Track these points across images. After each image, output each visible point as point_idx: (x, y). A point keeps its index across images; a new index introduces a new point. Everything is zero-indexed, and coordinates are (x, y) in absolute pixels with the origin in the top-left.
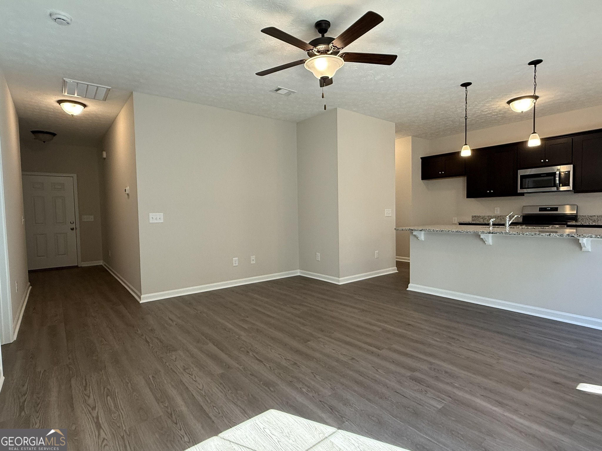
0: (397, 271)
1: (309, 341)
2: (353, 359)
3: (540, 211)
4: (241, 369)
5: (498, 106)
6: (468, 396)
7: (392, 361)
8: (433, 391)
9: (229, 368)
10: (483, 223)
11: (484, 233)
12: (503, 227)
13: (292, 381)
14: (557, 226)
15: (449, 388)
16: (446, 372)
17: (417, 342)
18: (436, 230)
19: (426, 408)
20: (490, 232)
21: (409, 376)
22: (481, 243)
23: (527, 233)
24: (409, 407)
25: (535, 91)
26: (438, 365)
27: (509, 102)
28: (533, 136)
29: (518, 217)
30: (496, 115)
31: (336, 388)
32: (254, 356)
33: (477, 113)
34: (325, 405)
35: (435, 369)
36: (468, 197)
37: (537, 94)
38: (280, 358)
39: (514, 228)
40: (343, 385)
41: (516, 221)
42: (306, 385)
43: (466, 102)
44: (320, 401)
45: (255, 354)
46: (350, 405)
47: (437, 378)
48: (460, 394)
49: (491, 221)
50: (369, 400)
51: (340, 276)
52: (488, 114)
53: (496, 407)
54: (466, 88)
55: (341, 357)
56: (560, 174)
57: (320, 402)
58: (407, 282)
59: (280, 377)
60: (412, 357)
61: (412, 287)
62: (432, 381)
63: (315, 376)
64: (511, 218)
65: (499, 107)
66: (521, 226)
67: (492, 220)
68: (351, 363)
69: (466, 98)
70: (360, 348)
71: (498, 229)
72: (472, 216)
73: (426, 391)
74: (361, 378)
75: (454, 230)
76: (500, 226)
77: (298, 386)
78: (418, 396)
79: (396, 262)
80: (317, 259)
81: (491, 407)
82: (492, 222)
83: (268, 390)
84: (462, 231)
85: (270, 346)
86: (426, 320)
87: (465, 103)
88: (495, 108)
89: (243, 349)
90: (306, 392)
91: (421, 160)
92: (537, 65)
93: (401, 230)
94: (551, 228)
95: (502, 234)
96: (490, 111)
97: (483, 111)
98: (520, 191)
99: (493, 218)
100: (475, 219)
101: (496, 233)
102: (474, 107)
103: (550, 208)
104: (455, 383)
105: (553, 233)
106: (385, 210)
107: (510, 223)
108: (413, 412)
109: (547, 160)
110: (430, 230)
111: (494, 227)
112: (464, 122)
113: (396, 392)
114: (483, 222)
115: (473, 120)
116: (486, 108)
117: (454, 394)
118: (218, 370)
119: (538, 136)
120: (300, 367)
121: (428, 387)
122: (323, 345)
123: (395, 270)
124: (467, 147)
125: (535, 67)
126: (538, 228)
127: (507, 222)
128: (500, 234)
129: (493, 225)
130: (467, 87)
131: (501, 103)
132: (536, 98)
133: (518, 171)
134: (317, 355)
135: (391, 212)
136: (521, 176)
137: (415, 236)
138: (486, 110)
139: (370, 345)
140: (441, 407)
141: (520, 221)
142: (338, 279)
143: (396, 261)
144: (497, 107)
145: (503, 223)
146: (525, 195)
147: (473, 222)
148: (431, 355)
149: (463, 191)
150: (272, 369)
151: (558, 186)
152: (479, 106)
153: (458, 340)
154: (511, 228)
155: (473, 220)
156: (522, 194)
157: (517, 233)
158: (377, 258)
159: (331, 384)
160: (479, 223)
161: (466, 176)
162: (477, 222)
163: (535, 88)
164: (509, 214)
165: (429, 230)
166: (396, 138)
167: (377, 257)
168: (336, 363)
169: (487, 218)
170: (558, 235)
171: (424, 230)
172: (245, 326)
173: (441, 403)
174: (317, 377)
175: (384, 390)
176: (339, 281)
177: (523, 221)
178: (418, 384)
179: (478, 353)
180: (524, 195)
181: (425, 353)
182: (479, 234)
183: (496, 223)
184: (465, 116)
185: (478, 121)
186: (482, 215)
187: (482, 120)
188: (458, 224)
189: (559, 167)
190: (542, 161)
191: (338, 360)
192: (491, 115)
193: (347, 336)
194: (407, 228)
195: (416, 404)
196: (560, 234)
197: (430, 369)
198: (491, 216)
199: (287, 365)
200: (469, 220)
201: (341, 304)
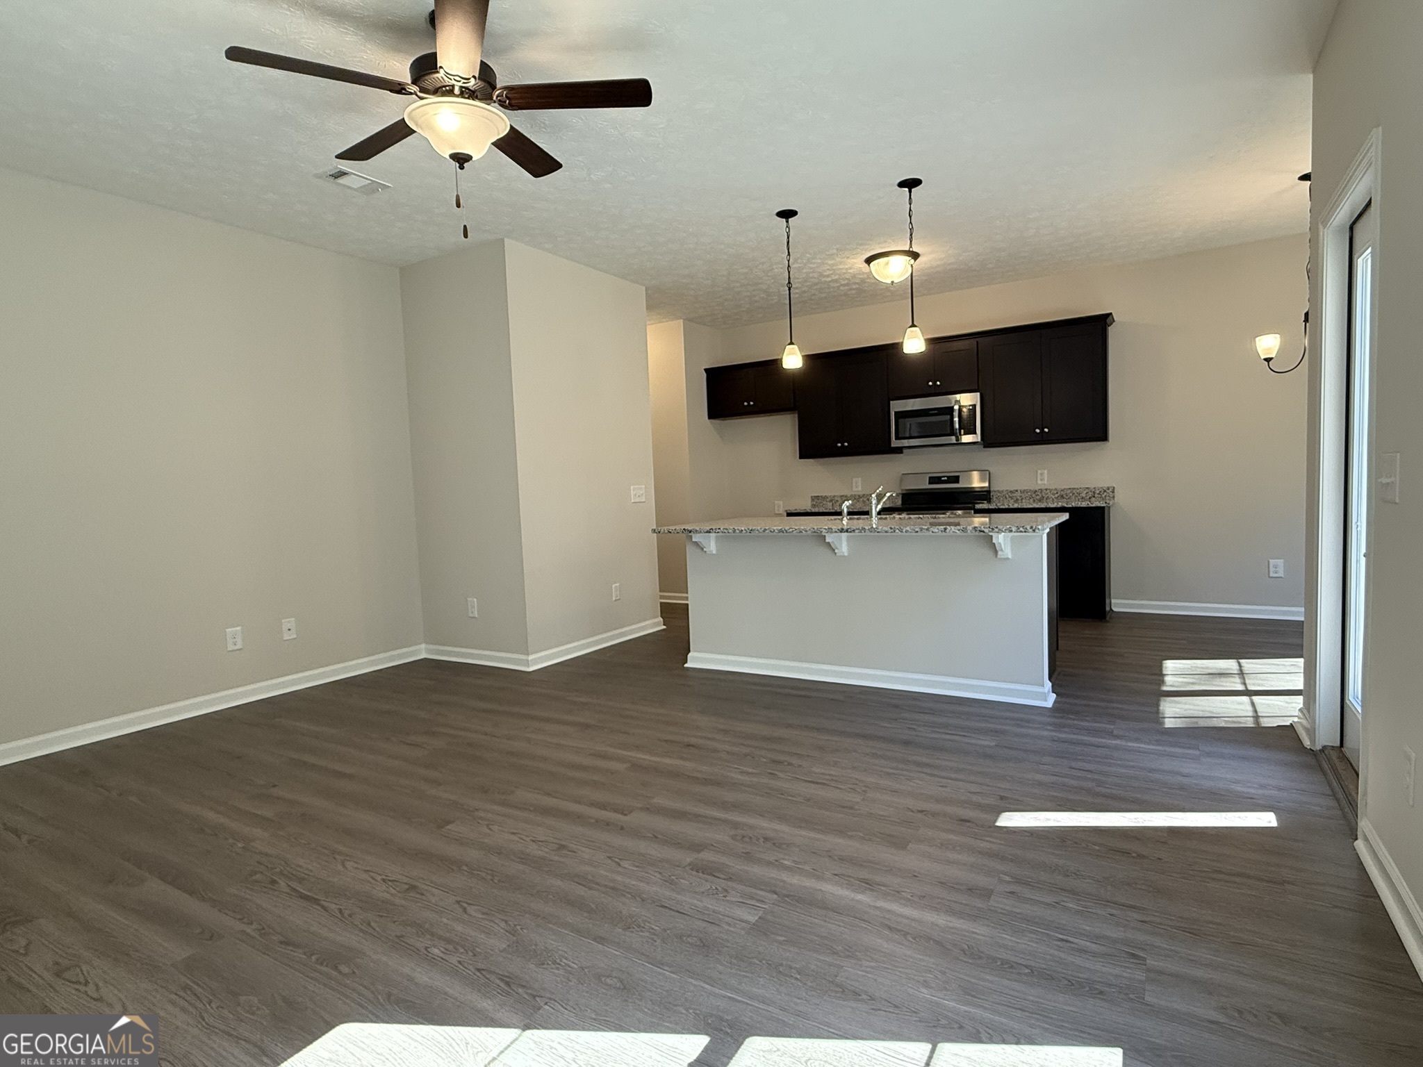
0: (665, 627)
1: (449, 823)
2: (562, 847)
3: (930, 483)
4: (253, 933)
5: (849, 266)
6: (809, 883)
7: (651, 835)
8: (740, 887)
9: (211, 938)
10: (832, 511)
11: (831, 532)
12: (867, 518)
13: (404, 934)
14: (960, 512)
15: (773, 873)
16: (766, 839)
17: (706, 782)
18: (739, 528)
19: (727, 927)
20: (843, 529)
21: (690, 864)
22: (829, 552)
23: (908, 528)
24: (689, 936)
25: (911, 242)
26: (751, 827)
27: (869, 261)
28: (912, 332)
29: (892, 495)
30: (847, 285)
31: (518, 927)
32: (294, 890)
33: (812, 278)
34: (493, 977)
35: (744, 837)
36: (801, 457)
37: (915, 249)
38: (371, 880)
39: (886, 518)
40: (539, 916)
41: (891, 505)
42: (440, 938)
43: (789, 252)
44: (479, 970)
45: (294, 884)
46: (554, 962)
47: (748, 857)
48: (795, 880)
49: (845, 506)
50: (600, 940)
51: (529, 650)
52: (833, 281)
53: (862, 893)
54: (787, 222)
55: (534, 850)
56: (960, 410)
57: (478, 974)
58: (685, 649)
59: (370, 931)
60: (697, 817)
61: (695, 659)
62: (737, 866)
63: (465, 910)
64: (880, 497)
65: (850, 268)
66: (899, 514)
67: (847, 503)
68: (556, 858)
69: (788, 243)
70: (579, 817)
71: (859, 522)
72: (812, 497)
73: (726, 891)
74: (581, 891)
75: (775, 528)
76: (862, 517)
77: (418, 945)
78: (709, 904)
79: (661, 607)
80: (471, 615)
81: (852, 895)
82: (847, 507)
83: (334, 973)
84: (791, 530)
85: (340, 853)
86: (725, 732)
87: (787, 254)
88: (844, 271)
89: (258, 877)
90: (441, 955)
91: (705, 375)
92: (913, 190)
93: (666, 531)
94: (949, 517)
95: (865, 532)
96: (835, 275)
97: (821, 275)
98: (895, 443)
99: (848, 500)
100: (816, 502)
101: (854, 531)
102: (805, 264)
103: (946, 478)
104: (783, 859)
105: (950, 526)
106: (632, 487)
107: (878, 510)
108: (699, 943)
109: (938, 383)
110: (727, 529)
111: (850, 519)
112: (786, 294)
113: (663, 906)
114: (833, 509)
115: (805, 292)
116: (828, 269)
117: (781, 884)
118: (177, 951)
119: (921, 335)
120: (425, 892)
121: (730, 879)
122: (488, 825)
123: (660, 626)
124: (793, 348)
125: (910, 192)
126: (927, 518)
127: (874, 508)
128: (861, 532)
129: (849, 513)
130: (790, 219)
131: (855, 261)
132: (915, 256)
133: (891, 402)
134: (472, 854)
135: (643, 491)
136: (896, 413)
137: (696, 544)
138: (828, 273)
139: (603, 806)
140: (757, 918)
141: (898, 504)
142: (523, 657)
143: (661, 603)
144: (847, 269)
145: (866, 509)
146: (905, 451)
147: (813, 510)
148: (735, 806)
149: (793, 446)
150: (346, 913)
151: (958, 434)
152: (814, 263)
153: (790, 764)
154: (881, 519)
155: (814, 506)
156: (899, 450)
157: (891, 528)
158: (616, 600)
159: (506, 922)
160: (825, 511)
161: (797, 412)
162: (822, 510)
163: (911, 235)
164: (876, 491)
165: (725, 531)
166: (648, 323)
167: (618, 598)
168: (521, 867)
169: (839, 499)
170: (959, 530)
171: (716, 529)
172: (268, 813)
173: (755, 910)
174: (471, 910)
175: (634, 908)
176: (527, 663)
177: (902, 504)
178: (709, 877)
179: (828, 786)
180: (902, 453)
181: (725, 806)
182: (823, 534)
183: (855, 510)
184: (787, 282)
185: (814, 295)
186: (830, 495)
187: (821, 293)
188: (785, 514)
189: (958, 396)
190: (930, 383)
191: (524, 858)
192: (838, 284)
193: (548, 794)
194: (678, 528)
195: (704, 924)
196: (962, 527)
197: (734, 837)
198: (846, 496)
199: (387, 896)
200: (806, 506)
201: (533, 718)
